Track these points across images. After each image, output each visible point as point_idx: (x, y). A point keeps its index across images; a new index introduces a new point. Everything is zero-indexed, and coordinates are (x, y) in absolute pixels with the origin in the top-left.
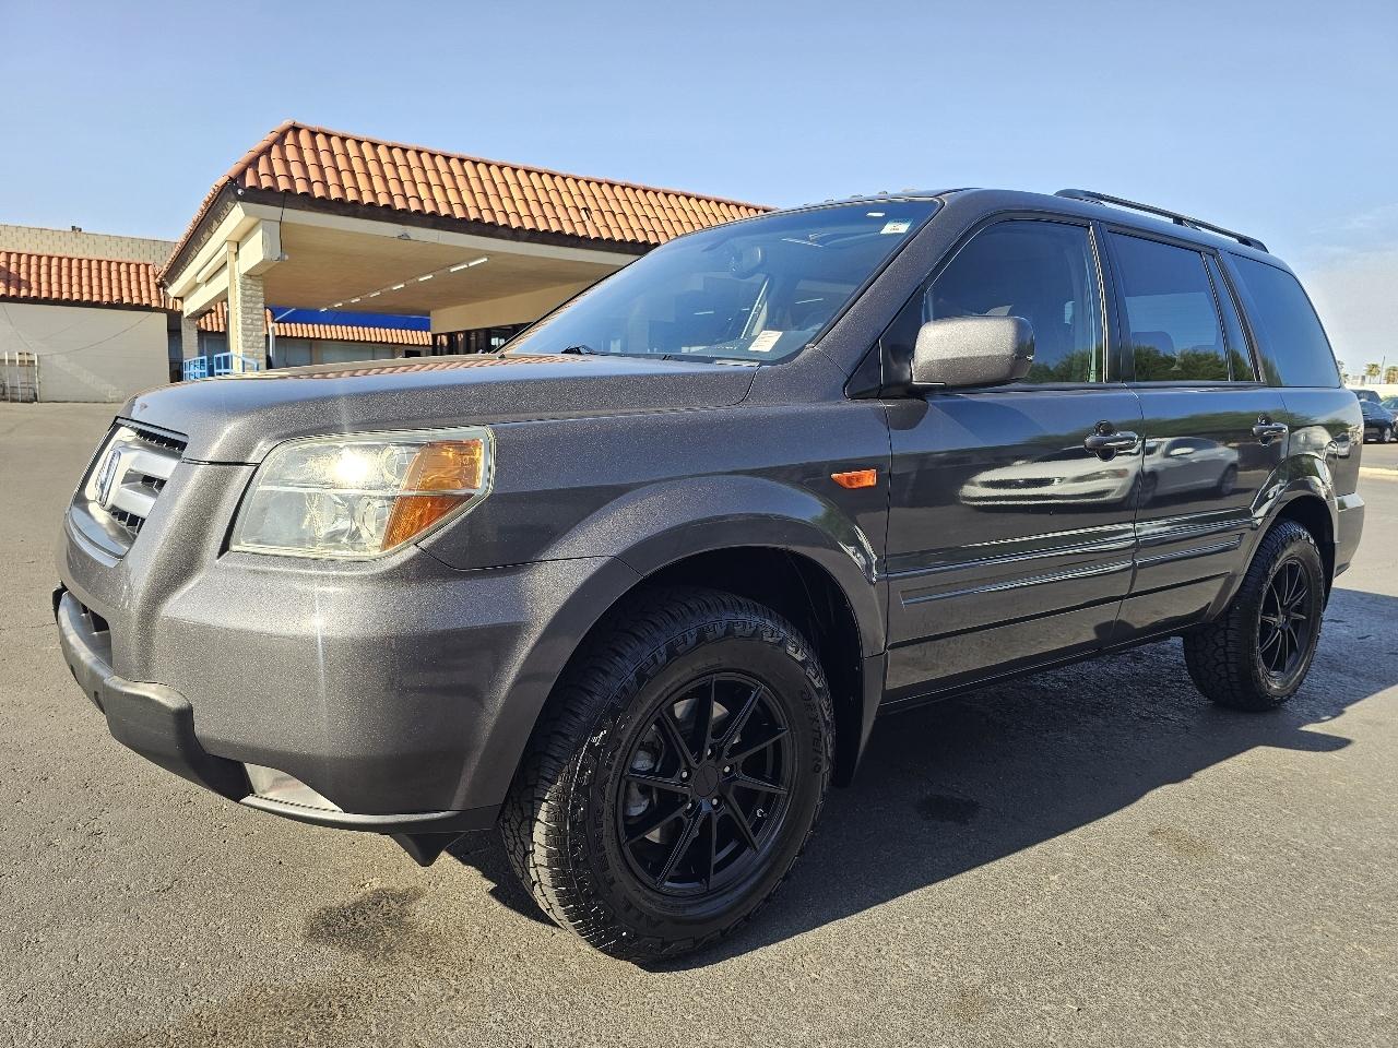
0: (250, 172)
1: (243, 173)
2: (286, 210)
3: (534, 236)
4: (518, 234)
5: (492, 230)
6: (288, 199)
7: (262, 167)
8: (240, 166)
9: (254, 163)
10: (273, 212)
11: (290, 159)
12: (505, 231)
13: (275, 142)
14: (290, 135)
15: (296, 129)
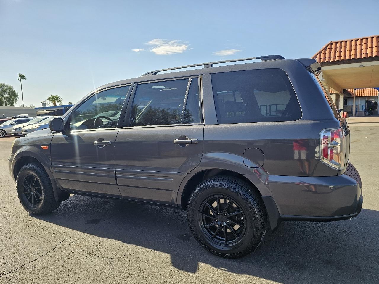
6: (323, 64)
7: (318, 57)
11: (327, 53)
14: (329, 45)
15: (332, 44)
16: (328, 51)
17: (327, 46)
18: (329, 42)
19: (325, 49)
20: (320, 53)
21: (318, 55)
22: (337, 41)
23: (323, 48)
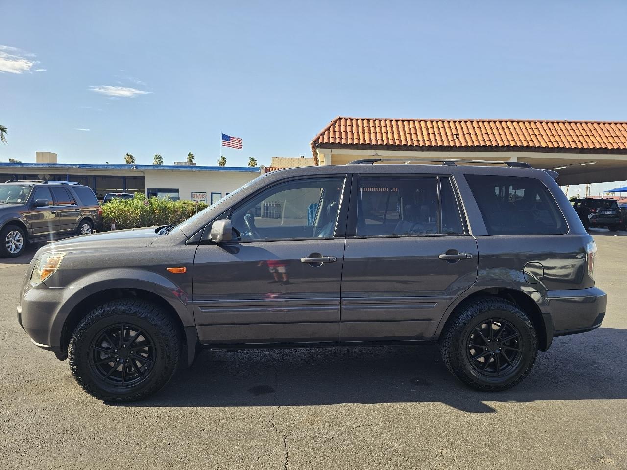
0: (321, 138)
1: (318, 138)
2: (332, 150)
3: (430, 148)
4: (422, 149)
5: (411, 148)
6: (333, 146)
7: (326, 136)
8: (318, 136)
9: (323, 134)
10: (328, 151)
11: (336, 131)
12: (417, 148)
13: (332, 125)
14: (338, 121)
15: (340, 119)
16: (337, 128)
17: (335, 122)
18: (337, 117)
19: (333, 125)
20: (328, 129)
21: (326, 132)
22: (347, 117)
23: (330, 123)
